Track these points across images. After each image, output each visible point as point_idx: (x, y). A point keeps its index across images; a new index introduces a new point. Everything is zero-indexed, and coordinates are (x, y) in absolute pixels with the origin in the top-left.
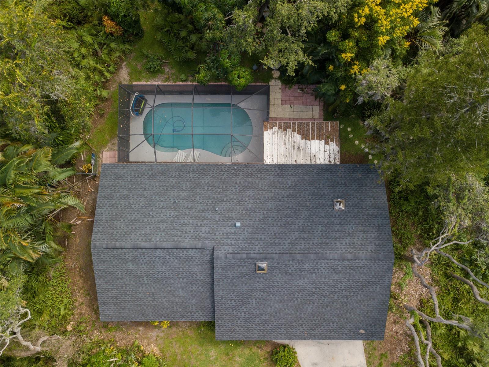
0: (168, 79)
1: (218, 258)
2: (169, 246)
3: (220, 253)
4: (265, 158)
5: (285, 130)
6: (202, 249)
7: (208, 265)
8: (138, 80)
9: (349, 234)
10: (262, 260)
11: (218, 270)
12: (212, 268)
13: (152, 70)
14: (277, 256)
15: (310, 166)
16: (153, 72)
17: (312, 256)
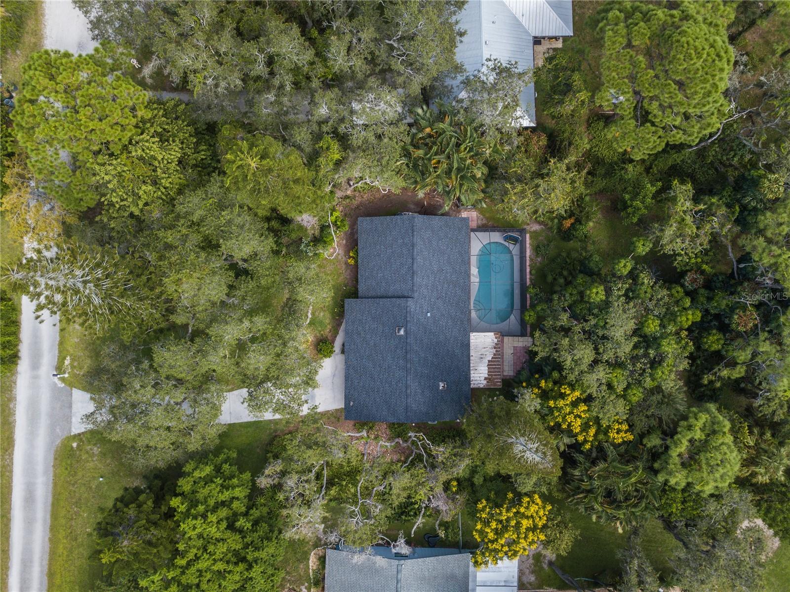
0: (531, 260)
1: (407, 301)
2: (415, 268)
3: (410, 302)
4: (474, 334)
5: (495, 348)
6: (413, 290)
7: (401, 294)
8: (531, 238)
9: (423, 392)
10: (405, 331)
11: (398, 301)
12: (399, 297)
13: (538, 249)
14: (408, 341)
15: (469, 367)
16: (537, 249)
17: (409, 366)
